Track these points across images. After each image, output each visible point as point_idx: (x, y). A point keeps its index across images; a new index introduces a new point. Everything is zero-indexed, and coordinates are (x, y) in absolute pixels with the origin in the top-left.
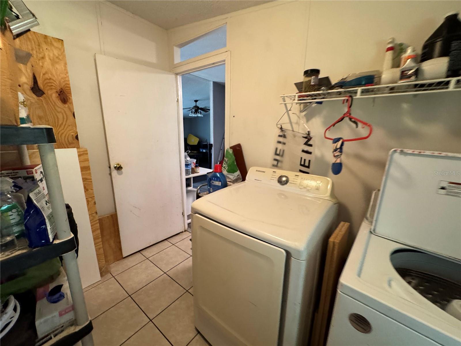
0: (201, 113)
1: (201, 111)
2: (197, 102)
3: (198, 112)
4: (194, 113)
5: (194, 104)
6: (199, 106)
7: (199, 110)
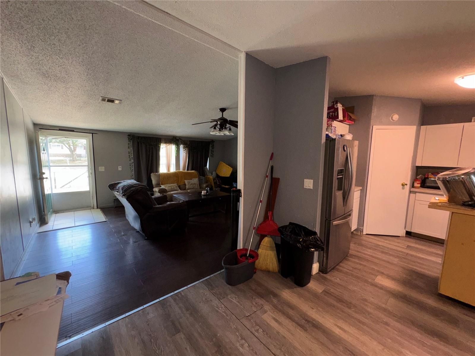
0: (230, 129)
1: (230, 127)
2: (224, 112)
3: (226, 128)
4: (220, 130)
5: (219, 115)
6: (227, 119)
7: (228, 125)
